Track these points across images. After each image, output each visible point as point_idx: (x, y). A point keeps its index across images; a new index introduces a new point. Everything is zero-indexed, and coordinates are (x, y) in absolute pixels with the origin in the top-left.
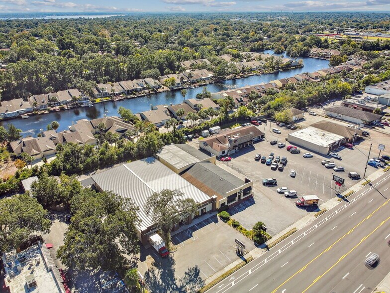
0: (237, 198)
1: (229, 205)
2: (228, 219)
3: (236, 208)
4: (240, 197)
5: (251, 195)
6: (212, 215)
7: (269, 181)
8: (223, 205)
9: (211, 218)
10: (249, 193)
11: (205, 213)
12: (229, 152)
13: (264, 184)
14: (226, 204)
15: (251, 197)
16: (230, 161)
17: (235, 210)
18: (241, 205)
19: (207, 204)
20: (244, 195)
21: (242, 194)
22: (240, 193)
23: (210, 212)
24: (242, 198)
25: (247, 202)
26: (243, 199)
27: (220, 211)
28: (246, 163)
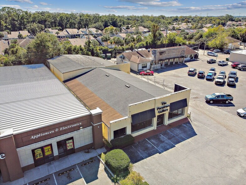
0: (155, 120)
1: (135, 134)
2: (125, 171)
3: (151, 143)
4: (161, 118)
5: (186, 119)
6: (87, 157)
7: (218, 96)
8: (119, 133)
9: (84, 164)
10: (182, 114)
11: (73, 151)
12: (152, 66)
13: (208, 102)
14: (129, 131)
15: (186, 121)
16: (152, 75)
17: (147, 149)
18: (162, 137)
19: (78, 128)
20: (171, 116)
21: (167, 114)
22: (162, 109)
23: (86, 149)
24: (167, 122)
25: (178, 131)
26: (170, 125)
27: (109, 147)
28: (175, 78)
